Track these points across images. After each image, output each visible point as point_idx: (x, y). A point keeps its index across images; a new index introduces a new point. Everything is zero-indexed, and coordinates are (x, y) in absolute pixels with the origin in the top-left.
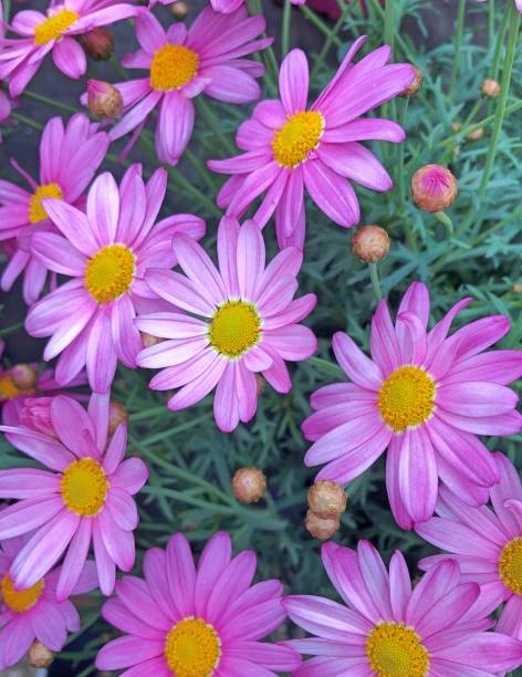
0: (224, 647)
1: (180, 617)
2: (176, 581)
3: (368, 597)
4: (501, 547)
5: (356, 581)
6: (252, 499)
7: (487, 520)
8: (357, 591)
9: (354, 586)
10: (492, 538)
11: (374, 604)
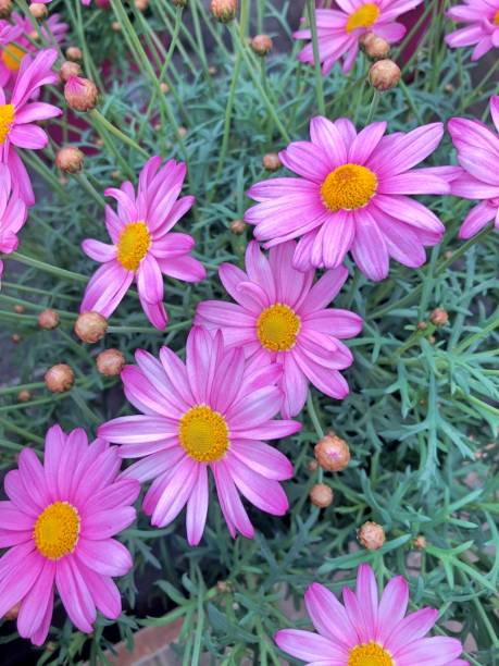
0: (80, 513)
1: (41, 510)
2: (31, 483)
3: (164, 401)
4: (254, 327)
5: (151, 392)
6: (63, 384)
7: (236, 314)
8: (154, 400)
9: (151, 397)
10: (246, 324)
11: (171, 404)
